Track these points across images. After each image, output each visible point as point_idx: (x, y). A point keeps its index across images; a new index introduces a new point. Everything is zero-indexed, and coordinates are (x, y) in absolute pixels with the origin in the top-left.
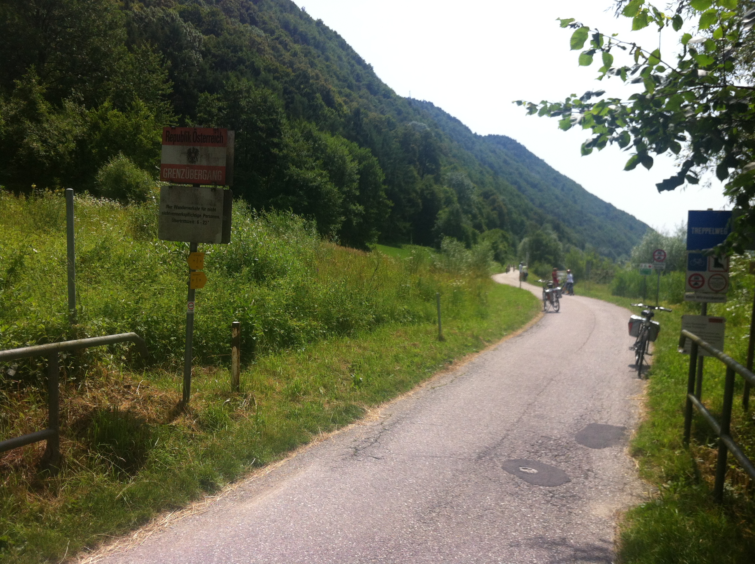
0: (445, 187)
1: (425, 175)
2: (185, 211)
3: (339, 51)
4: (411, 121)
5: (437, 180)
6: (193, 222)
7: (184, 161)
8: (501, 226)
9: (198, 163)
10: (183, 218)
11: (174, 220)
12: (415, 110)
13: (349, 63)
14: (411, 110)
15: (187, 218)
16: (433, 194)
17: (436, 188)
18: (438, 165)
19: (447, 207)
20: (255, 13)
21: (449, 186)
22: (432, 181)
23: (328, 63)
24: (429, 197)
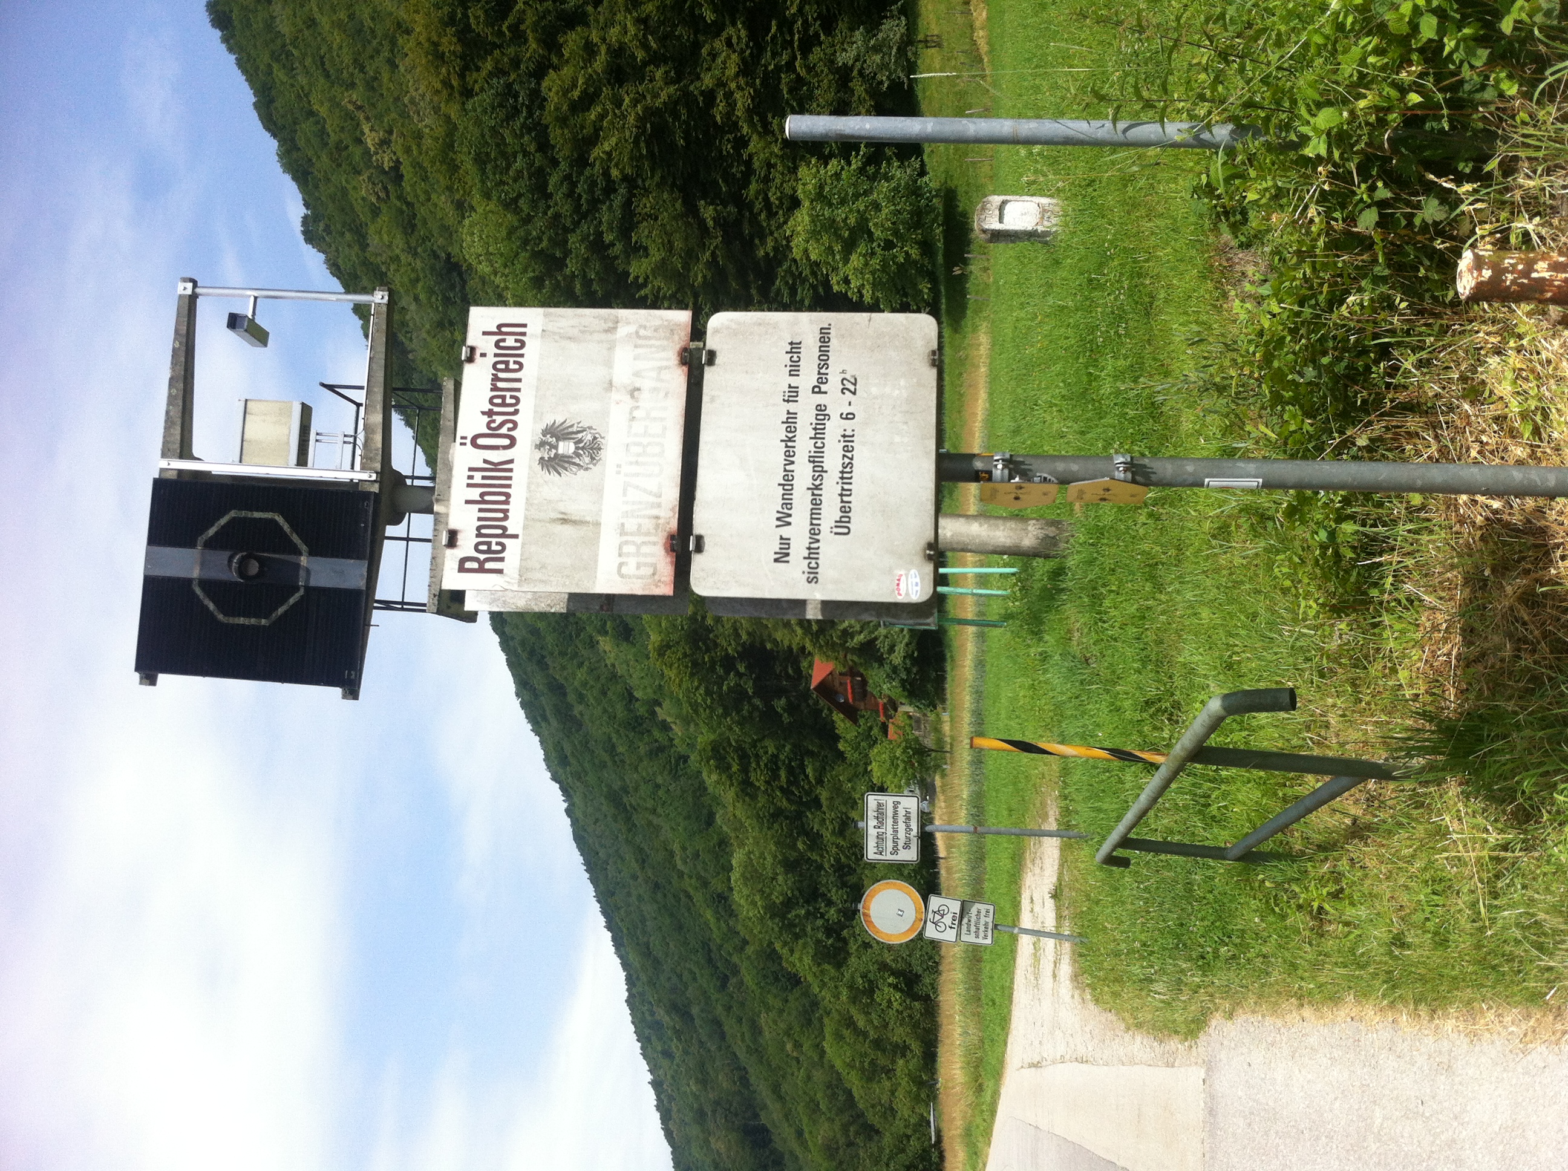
2: (803, 476)
6: (847, 438)
10: (831, 484)
15: (832, 465)
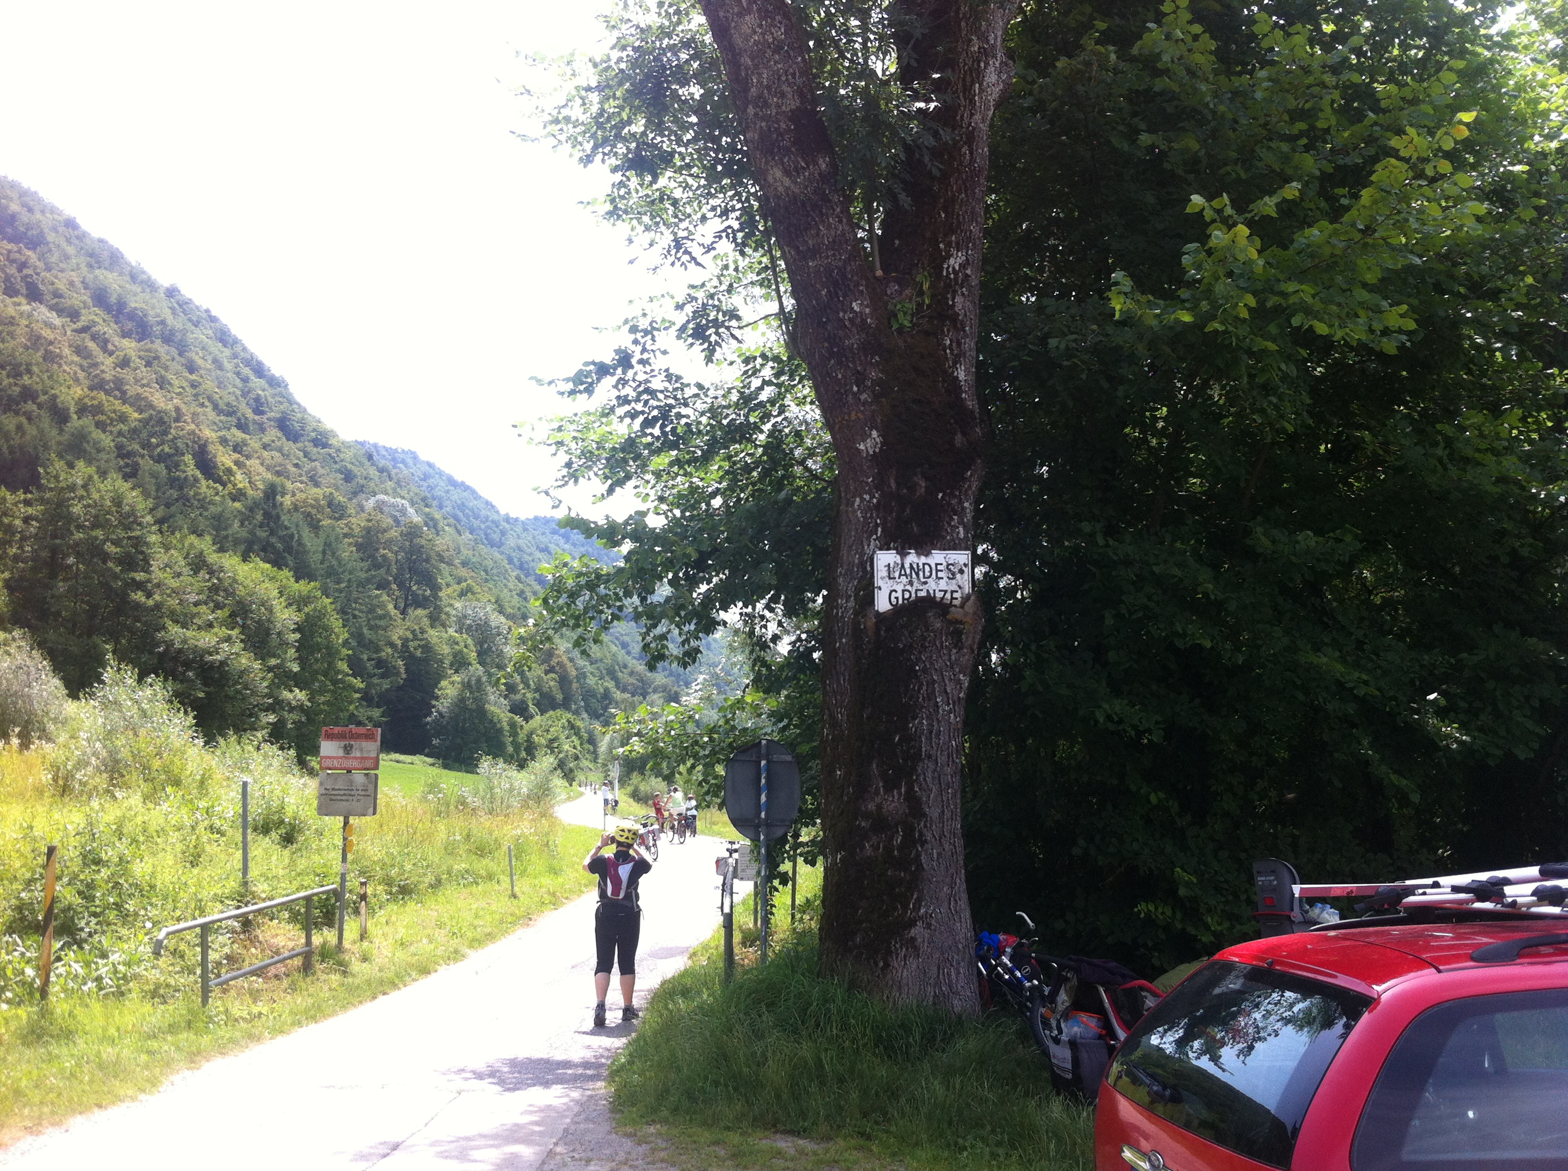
0: (451, 631)
1: (410, 611)
2: (342, 792)
3: (216, 348)
4: (375, 494)
5: (435, 619)
6: (348, 800)
7: (341, 753)
8: (566, 705)
9: (352, 755)
10: (339, 798)
11: (331, 800)
12: (381, 470)
13: (238, 374)
14: (373, 472)
15: (344, 798)
16: (427, 648)
17: (433, 635)
18: (436, 588)
19: (457, 671)
20: (38, 274)
21: (459, 631)
22: (426, 622)
23: (193, 377)
24: (418, 653)
